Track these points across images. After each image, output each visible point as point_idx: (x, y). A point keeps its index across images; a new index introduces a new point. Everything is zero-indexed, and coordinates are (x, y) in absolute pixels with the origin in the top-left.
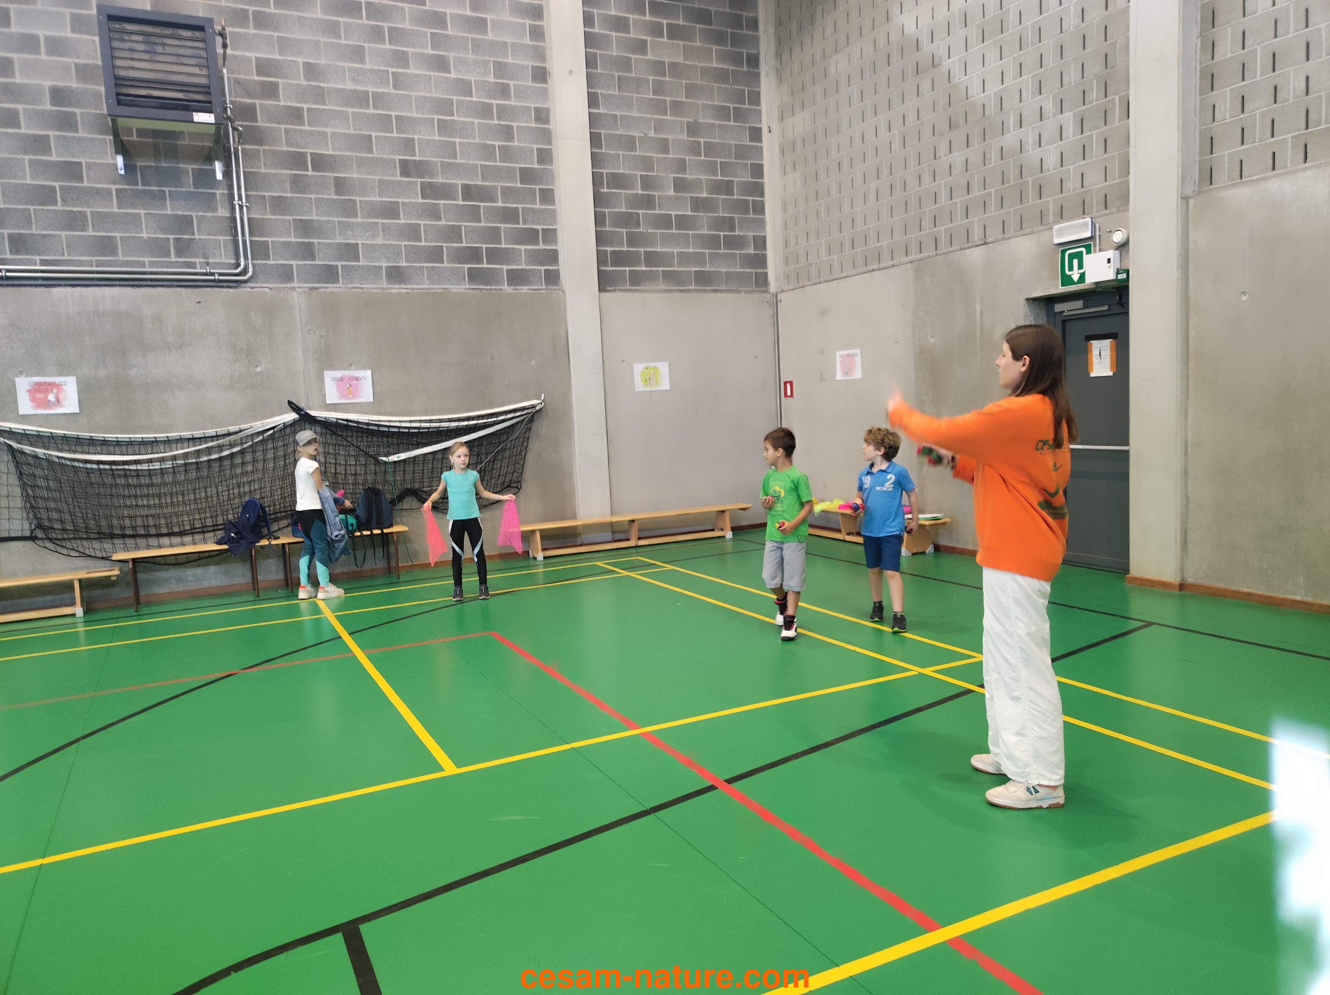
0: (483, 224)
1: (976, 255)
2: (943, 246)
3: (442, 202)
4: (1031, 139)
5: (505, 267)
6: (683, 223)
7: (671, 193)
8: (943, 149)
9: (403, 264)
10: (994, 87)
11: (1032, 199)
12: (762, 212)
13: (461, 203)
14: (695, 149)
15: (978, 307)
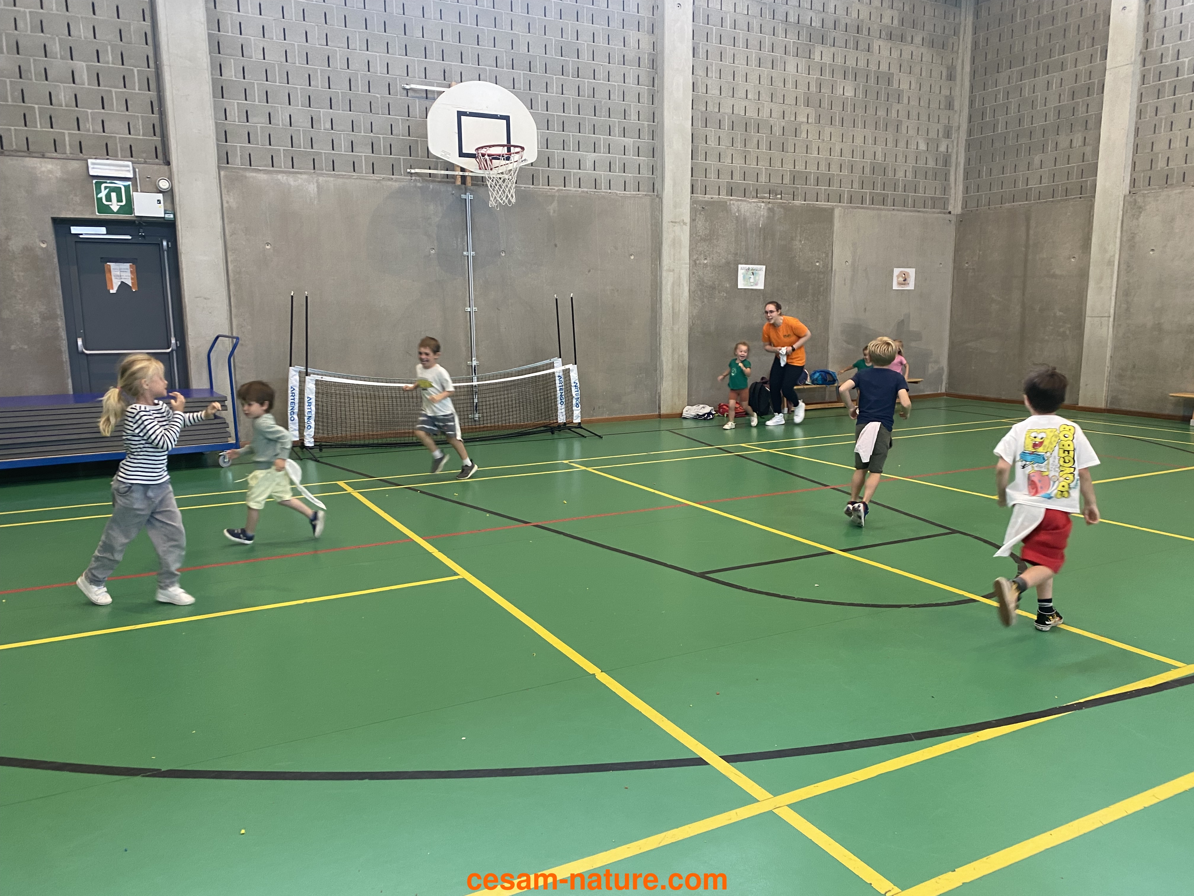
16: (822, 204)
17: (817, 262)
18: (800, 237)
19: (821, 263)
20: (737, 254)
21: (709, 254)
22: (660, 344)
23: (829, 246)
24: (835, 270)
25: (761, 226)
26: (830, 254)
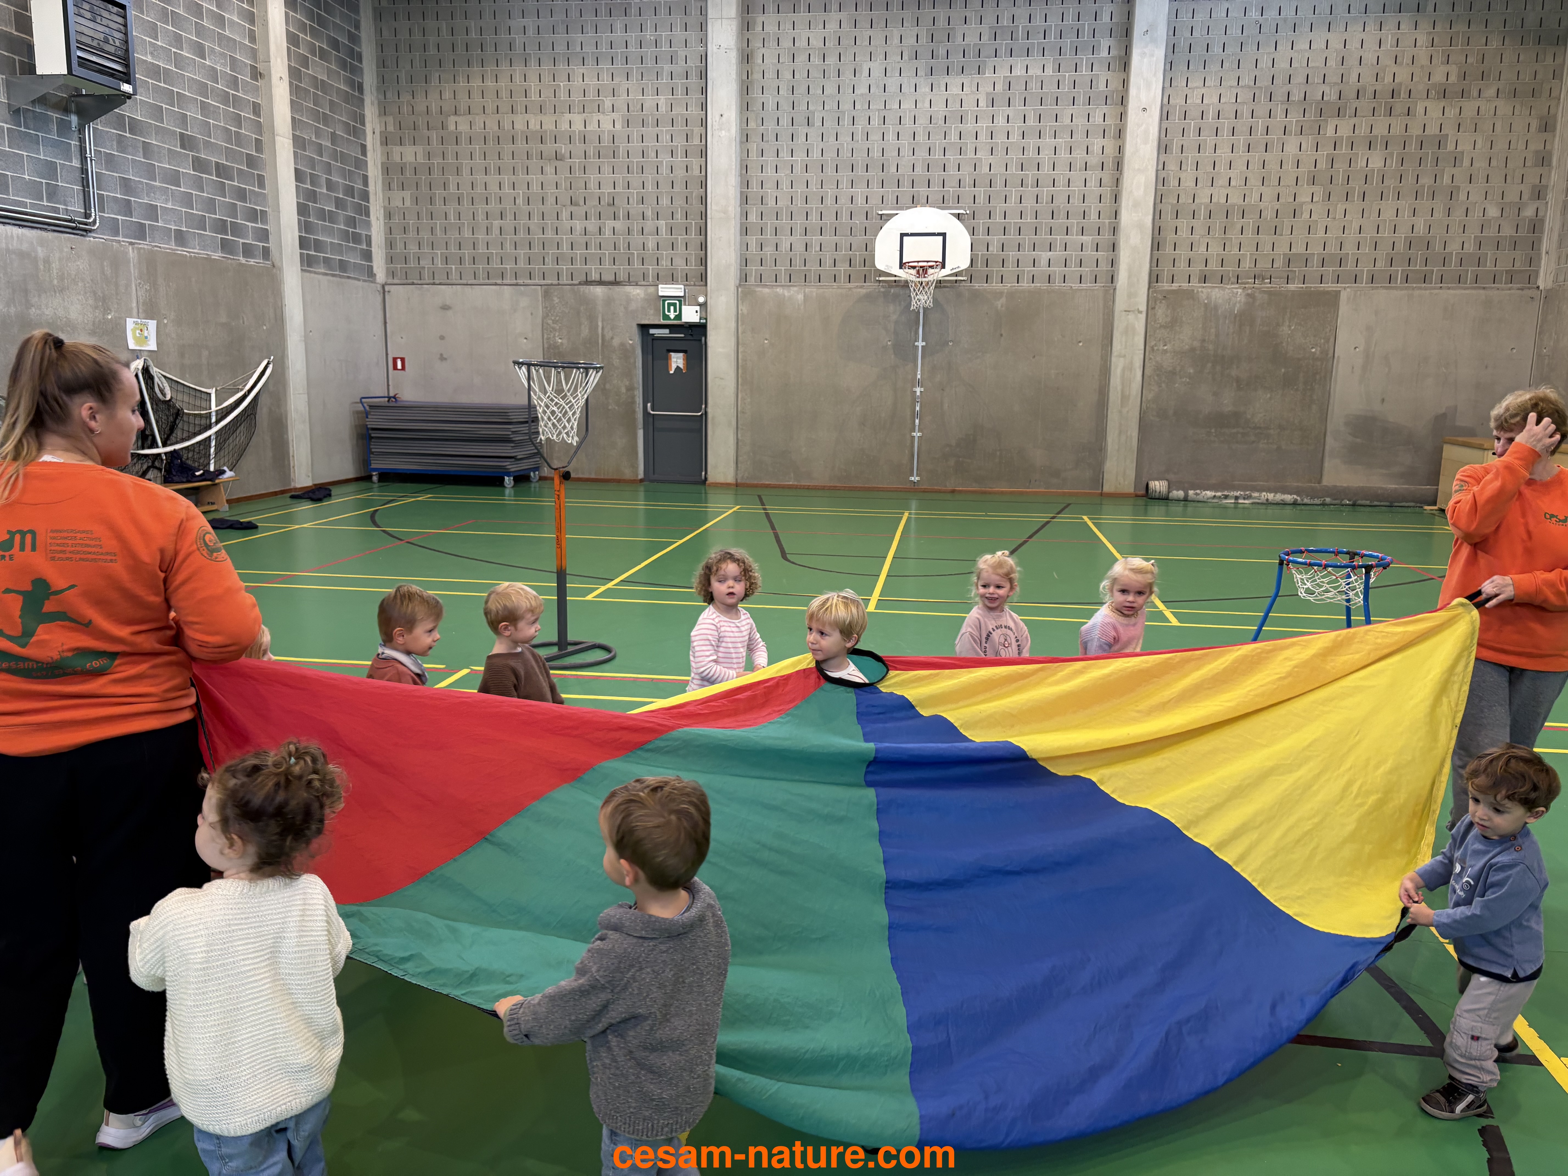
0: (227, 200)
1: (599, 290)
2: (564, 280)
3: (204, 176)
4: (636, 228)
5: (241, 241)
6: (331, 217)
7: (325, 191)
8: (565, 215)
9: (184, 229)
10: (607, 189)
11: (637, 264)
12: (368, 215)
13: (215, 178)
14: (334, 155)
15: (600, 324)
16: (1329, 286)
17: (1313, 348)
18: (1290, 322)
19: (1319, 349)
21: (1170, 341)
23: (1331, 330)
24: (1338, 357)
25: (1236, 312)
26: (1332, 340)
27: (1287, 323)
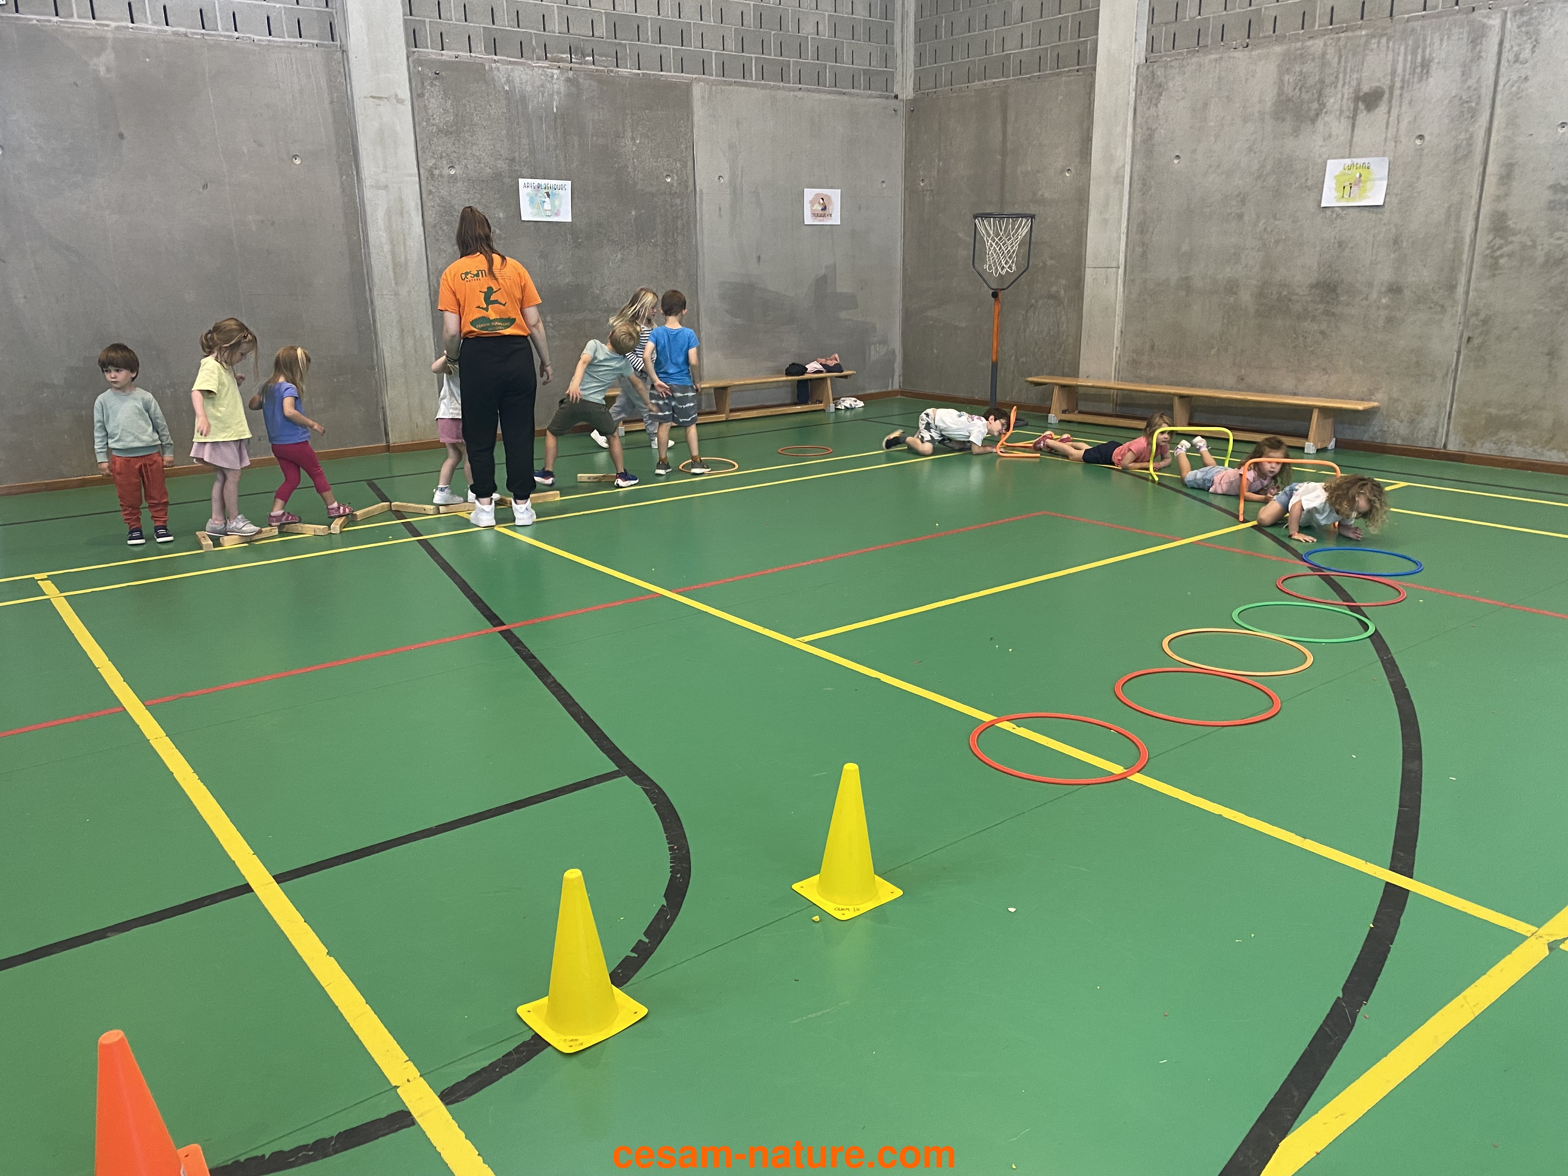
16: (671, 75)
17: (668, 176)
18: (632, 132)
19: (676, 177)
20: (513, 160)
21: (458, 158)
22: (374, 321)
23: (686, 148)
24: (701, 191)
25: (555, 110)
26: (690, 163)
27: (630, 134)
